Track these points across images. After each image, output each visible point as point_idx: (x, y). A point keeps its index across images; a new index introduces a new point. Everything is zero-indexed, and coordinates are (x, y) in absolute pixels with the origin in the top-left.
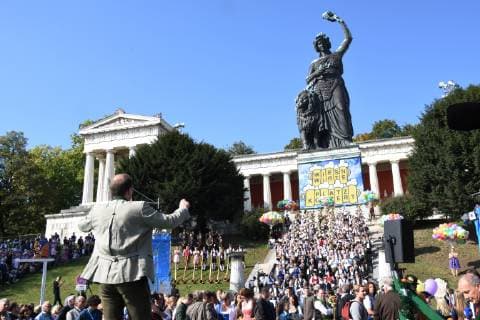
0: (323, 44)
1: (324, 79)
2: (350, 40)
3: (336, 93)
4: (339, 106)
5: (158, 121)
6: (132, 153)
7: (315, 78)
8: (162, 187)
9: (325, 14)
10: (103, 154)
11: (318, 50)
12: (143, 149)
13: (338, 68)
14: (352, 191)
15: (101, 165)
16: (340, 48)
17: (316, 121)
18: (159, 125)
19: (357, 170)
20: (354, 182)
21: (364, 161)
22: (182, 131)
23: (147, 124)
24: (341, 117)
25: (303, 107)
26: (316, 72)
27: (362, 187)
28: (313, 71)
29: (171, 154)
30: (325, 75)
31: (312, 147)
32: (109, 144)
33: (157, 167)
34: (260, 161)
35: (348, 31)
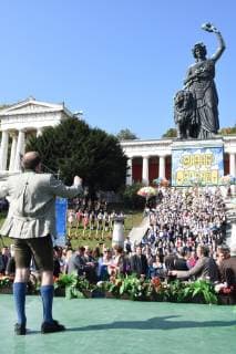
0: (200, 51)
1: (199, 81)
2: (223, 49)
3: (208, 94)
4: (209, 104)
5: (61, 108)
6: (39, 133)
7: (191, 80)
8: (62, 162)
9: (204, 25)
10: (16, 132)
11: (196, 56)
12: (48, 131)
13: (211, 73)
14: (214, 174)
15: (14, 141)
16: (214, 56)
17: (189, 116)
18: (62, 111)
19: (220, 158)
20: (217, 167)
21: (226, 151)
22: (80, 118)
23: (53, 110)
24: (210, 114)
25: (180, 104)
26: (193, 75)
27: (222, 172)
28: (190, 74)
29: (70, 135)
30: (200, 78)
31: (184, 137)
32: (21, 125)
33: (59, 145)
34: (142, 146)
35: (222, 41)
